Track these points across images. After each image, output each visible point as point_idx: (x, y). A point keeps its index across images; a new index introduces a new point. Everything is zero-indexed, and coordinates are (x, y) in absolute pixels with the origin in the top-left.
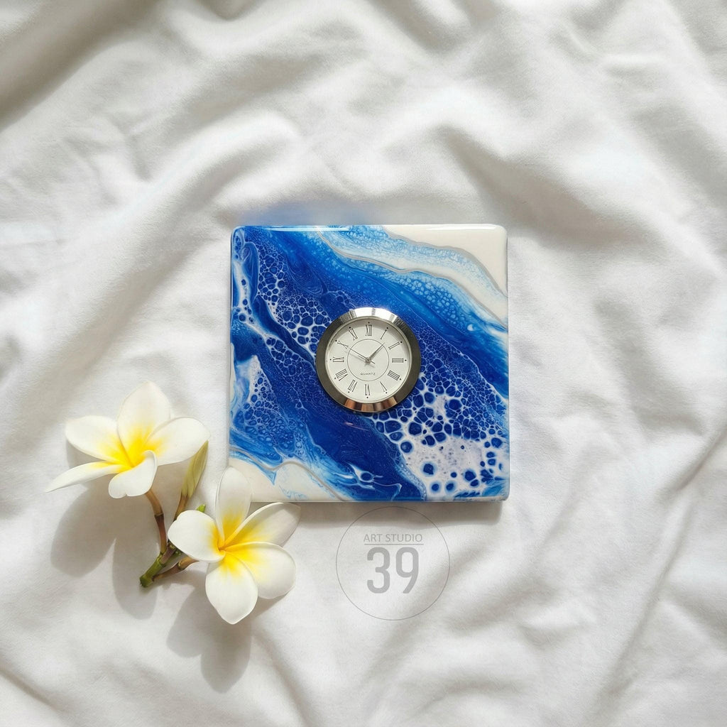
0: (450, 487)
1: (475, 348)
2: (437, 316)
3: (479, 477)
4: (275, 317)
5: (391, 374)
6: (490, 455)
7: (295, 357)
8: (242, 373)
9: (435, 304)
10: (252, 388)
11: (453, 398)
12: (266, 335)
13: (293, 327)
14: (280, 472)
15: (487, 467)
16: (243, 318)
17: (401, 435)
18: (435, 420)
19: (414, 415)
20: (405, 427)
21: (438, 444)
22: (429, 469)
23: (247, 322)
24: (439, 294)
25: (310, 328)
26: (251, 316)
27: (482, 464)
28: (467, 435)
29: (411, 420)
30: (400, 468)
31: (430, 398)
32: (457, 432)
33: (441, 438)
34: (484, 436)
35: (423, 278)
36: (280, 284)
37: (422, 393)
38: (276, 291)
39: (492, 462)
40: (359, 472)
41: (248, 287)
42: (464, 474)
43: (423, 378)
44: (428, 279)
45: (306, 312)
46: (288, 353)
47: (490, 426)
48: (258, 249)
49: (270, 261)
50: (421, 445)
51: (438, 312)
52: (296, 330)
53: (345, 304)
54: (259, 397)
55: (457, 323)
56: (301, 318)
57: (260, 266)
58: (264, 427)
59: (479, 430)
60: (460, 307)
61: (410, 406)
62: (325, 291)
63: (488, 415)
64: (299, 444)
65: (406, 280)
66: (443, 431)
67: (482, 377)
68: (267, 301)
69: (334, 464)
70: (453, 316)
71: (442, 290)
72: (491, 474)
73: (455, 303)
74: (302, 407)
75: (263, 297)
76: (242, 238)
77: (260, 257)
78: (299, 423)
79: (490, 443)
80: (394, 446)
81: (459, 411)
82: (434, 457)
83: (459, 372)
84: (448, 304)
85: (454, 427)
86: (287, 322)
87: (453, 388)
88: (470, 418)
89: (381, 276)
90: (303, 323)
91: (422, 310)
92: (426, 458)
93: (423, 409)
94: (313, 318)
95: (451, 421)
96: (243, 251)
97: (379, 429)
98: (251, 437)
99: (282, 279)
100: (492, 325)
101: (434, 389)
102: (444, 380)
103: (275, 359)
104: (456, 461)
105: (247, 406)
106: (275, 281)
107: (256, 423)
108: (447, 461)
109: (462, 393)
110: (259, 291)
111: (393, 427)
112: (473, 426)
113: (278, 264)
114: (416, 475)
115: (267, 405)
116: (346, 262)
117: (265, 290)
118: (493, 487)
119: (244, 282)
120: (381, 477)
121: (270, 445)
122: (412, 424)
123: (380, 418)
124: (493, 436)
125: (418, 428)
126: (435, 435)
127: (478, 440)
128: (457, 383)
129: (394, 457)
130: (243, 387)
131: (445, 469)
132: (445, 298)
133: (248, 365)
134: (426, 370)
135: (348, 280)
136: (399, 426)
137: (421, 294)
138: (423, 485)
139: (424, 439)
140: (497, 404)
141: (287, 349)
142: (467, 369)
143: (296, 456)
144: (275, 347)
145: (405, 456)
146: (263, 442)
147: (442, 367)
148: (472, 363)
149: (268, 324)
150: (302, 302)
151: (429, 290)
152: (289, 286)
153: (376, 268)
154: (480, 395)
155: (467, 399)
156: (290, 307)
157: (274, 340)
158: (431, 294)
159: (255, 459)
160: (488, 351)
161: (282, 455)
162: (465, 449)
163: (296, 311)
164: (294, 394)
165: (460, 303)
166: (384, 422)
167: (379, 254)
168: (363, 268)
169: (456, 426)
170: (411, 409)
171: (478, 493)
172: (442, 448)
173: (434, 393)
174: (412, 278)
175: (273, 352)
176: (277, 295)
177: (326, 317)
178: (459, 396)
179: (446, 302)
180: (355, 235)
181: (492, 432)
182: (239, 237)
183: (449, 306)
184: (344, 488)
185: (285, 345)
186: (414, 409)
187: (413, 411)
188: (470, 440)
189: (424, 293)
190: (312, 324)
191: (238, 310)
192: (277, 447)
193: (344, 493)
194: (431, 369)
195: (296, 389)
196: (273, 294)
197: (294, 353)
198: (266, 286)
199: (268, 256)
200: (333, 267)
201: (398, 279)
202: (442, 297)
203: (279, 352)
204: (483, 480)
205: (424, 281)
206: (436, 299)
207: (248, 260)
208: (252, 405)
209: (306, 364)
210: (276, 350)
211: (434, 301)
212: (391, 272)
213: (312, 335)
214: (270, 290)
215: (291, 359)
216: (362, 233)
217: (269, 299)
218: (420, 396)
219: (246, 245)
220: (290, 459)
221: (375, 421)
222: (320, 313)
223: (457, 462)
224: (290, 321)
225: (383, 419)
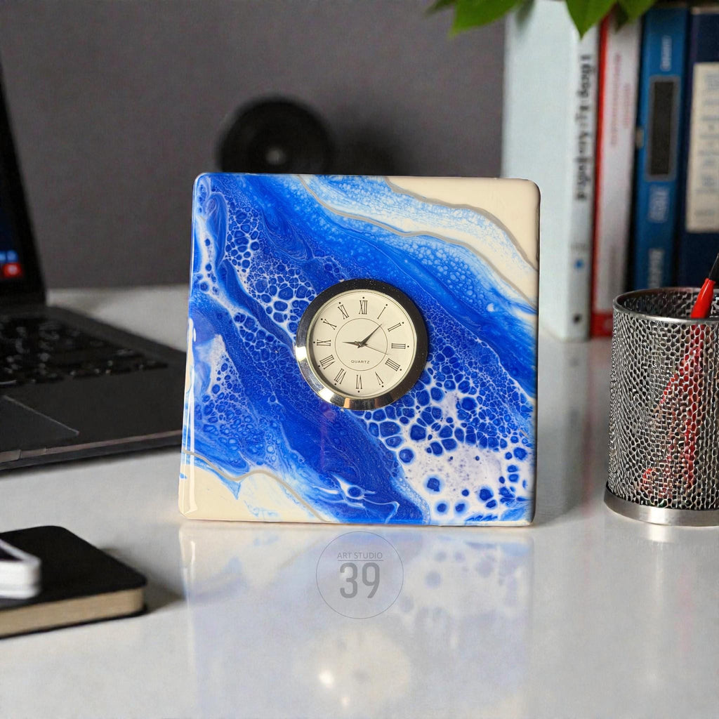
0: (460, 508)
1: (495, 333)
2: (449, 292)
3: (497, 497)
4: (246, 287)
5: (388, 362)
6: (512, 469)
7: (270, 339)
8: (202, 357)
9: (448, 277)
10: (214, 376)
11: (466, 395)
12: (233, 310)
13: (268, 300)
14: (246, 483)
15: (508, 484)
16: (205, 287)
17: (398, 442)
18: (443, 424)
19: (417, 416)
20: (405, 431)
21: (446, 454)
22: (434, 485)
23: (210, 293)
24: (451, 265)
25: (289, 302)
26: (217, 285)
27: (502, 480)
28: (484, 444)
29: (413, 421)
30: (396, 483)
31: (438, 395)
32: (471, 439)
33: (451, 445)
34: (504, 445)
35: (434, 244)
36: (254, 246)
37: (428, 388)
38: (248, 254)
39: (514, 478)
40: (345, 487)
41: (213, 247)
42: (479, 492)
43: (429, 369)
44: (439, 245)
45: (285, 282)
46: (261, 332)
47: (512, 431)
48: (227, 202)
49: (243, 216)
50: (426, 453)
51: (451, 287)
52: (271, 304)
53: (334, 274)
54: (221, 387)
55: (473, 303)
56: (279, 290)
57: (228, 223)
58: (228, 426)
59: (498, 437)
60: (479, 281)
61: (412, 404)
62: (310, 256)
63: (510, 419)
64: (270, 449)
65: (411, 246)
66: (453, 437)
67: (504, 371)
68: (236, 267)
69: (315, 476)
70: (470, 293)
71: (457, 260)
72: (511, 492)
73: (472, 276)
74: (277, 401)
75: (231, 262)
76: (208, 186)
77: (230, 211)
78: (272, 422)
79: (512, 453)
80: (391, 454)
81: (474, 412)
82: (440, 470)
83: (476, 364)
84: (463, 277)
85: (468, 432)
86: (261, 294)
87: (467, 383)
88: (488, 421)
89: (381, 239)
90: (280, 296)
91: (431, 283)
92: (432, 470)
93: (428, 409)
94: (294, 290)
95: (464, 425)
96: (207, 205)
97: (373, 431)
98: (210, 438)
99: (256, 240)
100: (518, 305)
101: (443, 383)
102: (456, 373)
103: (244, 340)
104: (468, 475)
105: (206, 398)
106: (247, 242)
107: (217, 421)
108: (457, 475)
109: (478, 390)
110: (226, 253)
111: (391, 430)
112: (490, 432)
113: (252, 221)
114: (418, 492)
115: (232, 398)
116: (337, 221)
117: (235, 253)
118: (515, 510)
119: (208, 242)
120: (374, 493)
121: (235, 448)
122: (414, 427)
123: (375, 418)
124: (515, 445)
125: (422, 433)
126: (443, 442)
127: (497, 450)
128: (472, 377)
129: (390, 467)
130: (202, 375)
131: (454, 484)
132: (460, 270)
133: (210, 347)
134: (434, 359)
135: (339, 243)
136: (397, 429)
137: (430, 263)
138: (426, 504)
139: (429, 446)
140: (521, 404)
141: (260, 328)
142: (486, 360)
143: (266, 463)
144: (245, 325)
145: (404, 467)
146: (225, 444)
147: (454, 356)
148: (491, 352)
149: (236, 294)
150: (281, 269)
151: (441, 259)
152: (265, 249)
153: (375, 230)
154: (502, 393)
155: (484, 398)
156: (265, 275)
157: (243, 316)
158: (443, 265)
159: (216, 466)
160: (513, 337)
161: (248, 461)
162: (480, 460)
163: (273, 280)
164: (267, 385)
165: (479, 277)
166: (378, 423)
167: (378, 213)
168: (358, 228)
169: (470, 431)
170: (414, 408)
171: (496, 517)
172: (451, 458)
173: (443, 389)
174: (419, 243)
175: (242, 331)
176: (249, 259)
177: (310, 289)
178: (473, 393)
179: (461, 274)
180: (349, 187)
181: (514, 440)
182: (205, 186)
183: (465, 281)
184: (327, 506)
185: (257, 323)
186: (418, 408)
187: (417, 411)
188: (487, 448)
189: (433, 262)
190: (292, 297)
191: (200, 277)
192: (243, 451)
193: (326, 511)
194: (440, 358)
195: (269, 378)
196: (243, 259)
197: (268, 333)
198: (236, 248)
199: (238, 211)
200: (321, 227)
201: (401, 244)
202: (456, 268)
203: (250, 331)
204: (502, 501)
205: (434, 248)
206: (449, 271)
207: (214, 214)
208: (213, 397)
209: (283, 348)
210: (244, 328)
211: (445, 273)
212: (393, 234)
213: (291, 311)
214: (240, 253)
215: (264, 341)
216: (358, 185)
217: (239, 264)
218: (426, 392)
219: (212, 197)
220: (259, 468)
221: (367, 422)
222: (303, 284)
223: (470, 477)
224: (264, 293)
225: (379, 420)
